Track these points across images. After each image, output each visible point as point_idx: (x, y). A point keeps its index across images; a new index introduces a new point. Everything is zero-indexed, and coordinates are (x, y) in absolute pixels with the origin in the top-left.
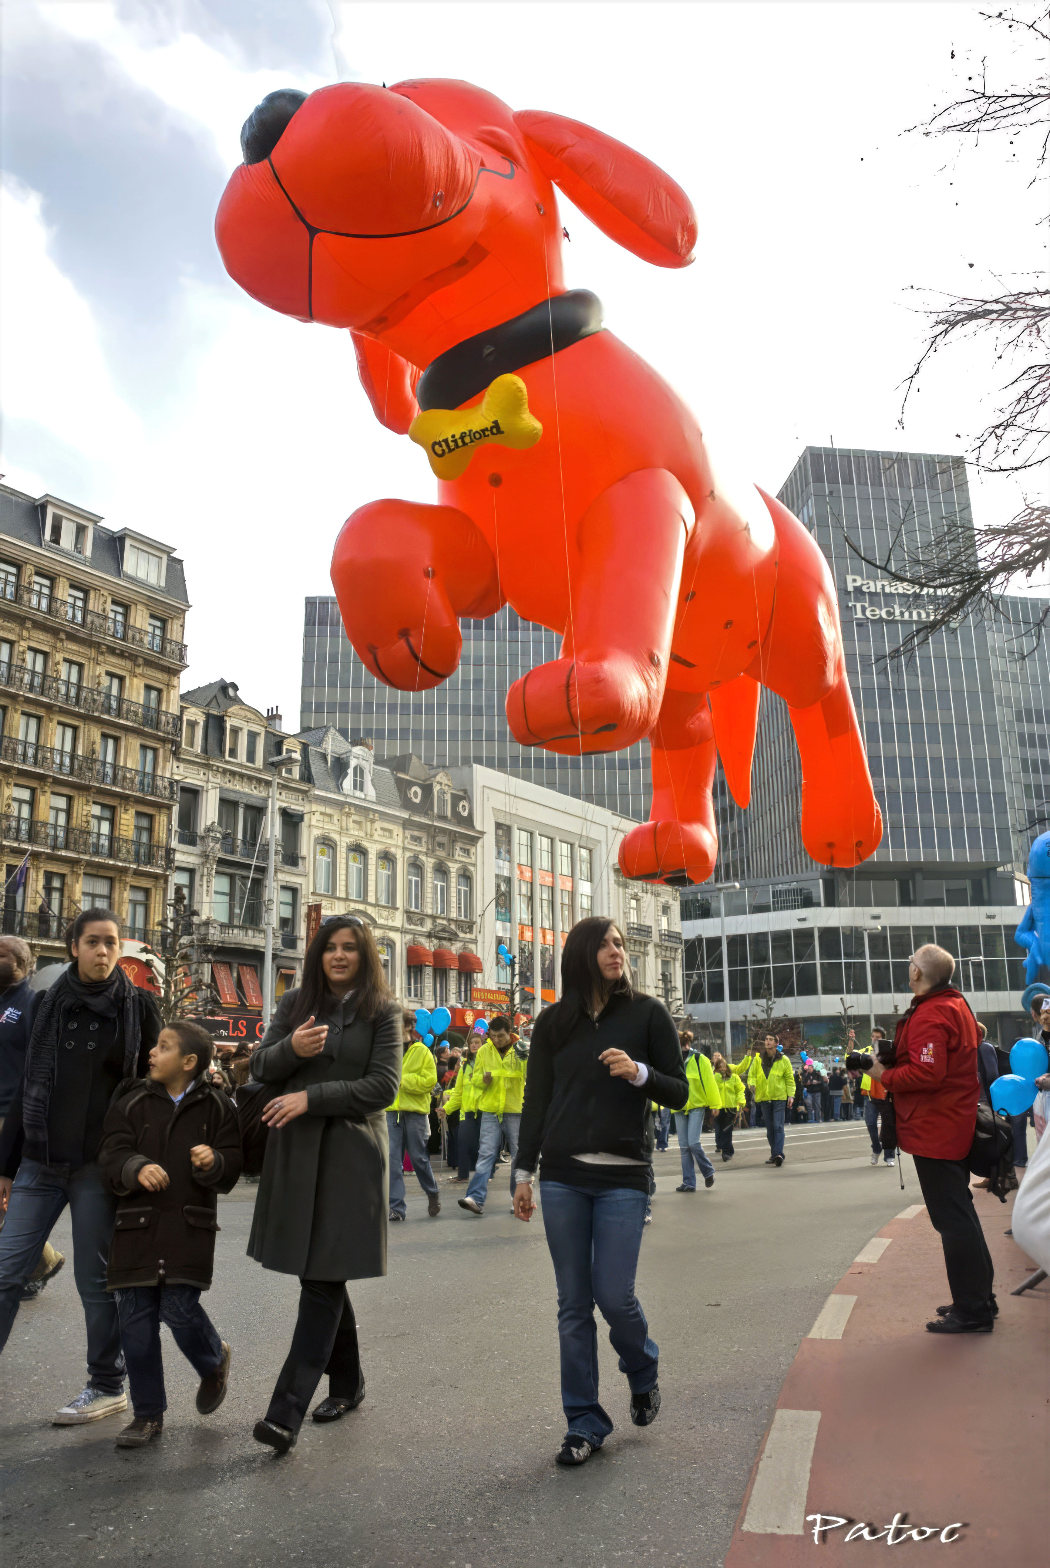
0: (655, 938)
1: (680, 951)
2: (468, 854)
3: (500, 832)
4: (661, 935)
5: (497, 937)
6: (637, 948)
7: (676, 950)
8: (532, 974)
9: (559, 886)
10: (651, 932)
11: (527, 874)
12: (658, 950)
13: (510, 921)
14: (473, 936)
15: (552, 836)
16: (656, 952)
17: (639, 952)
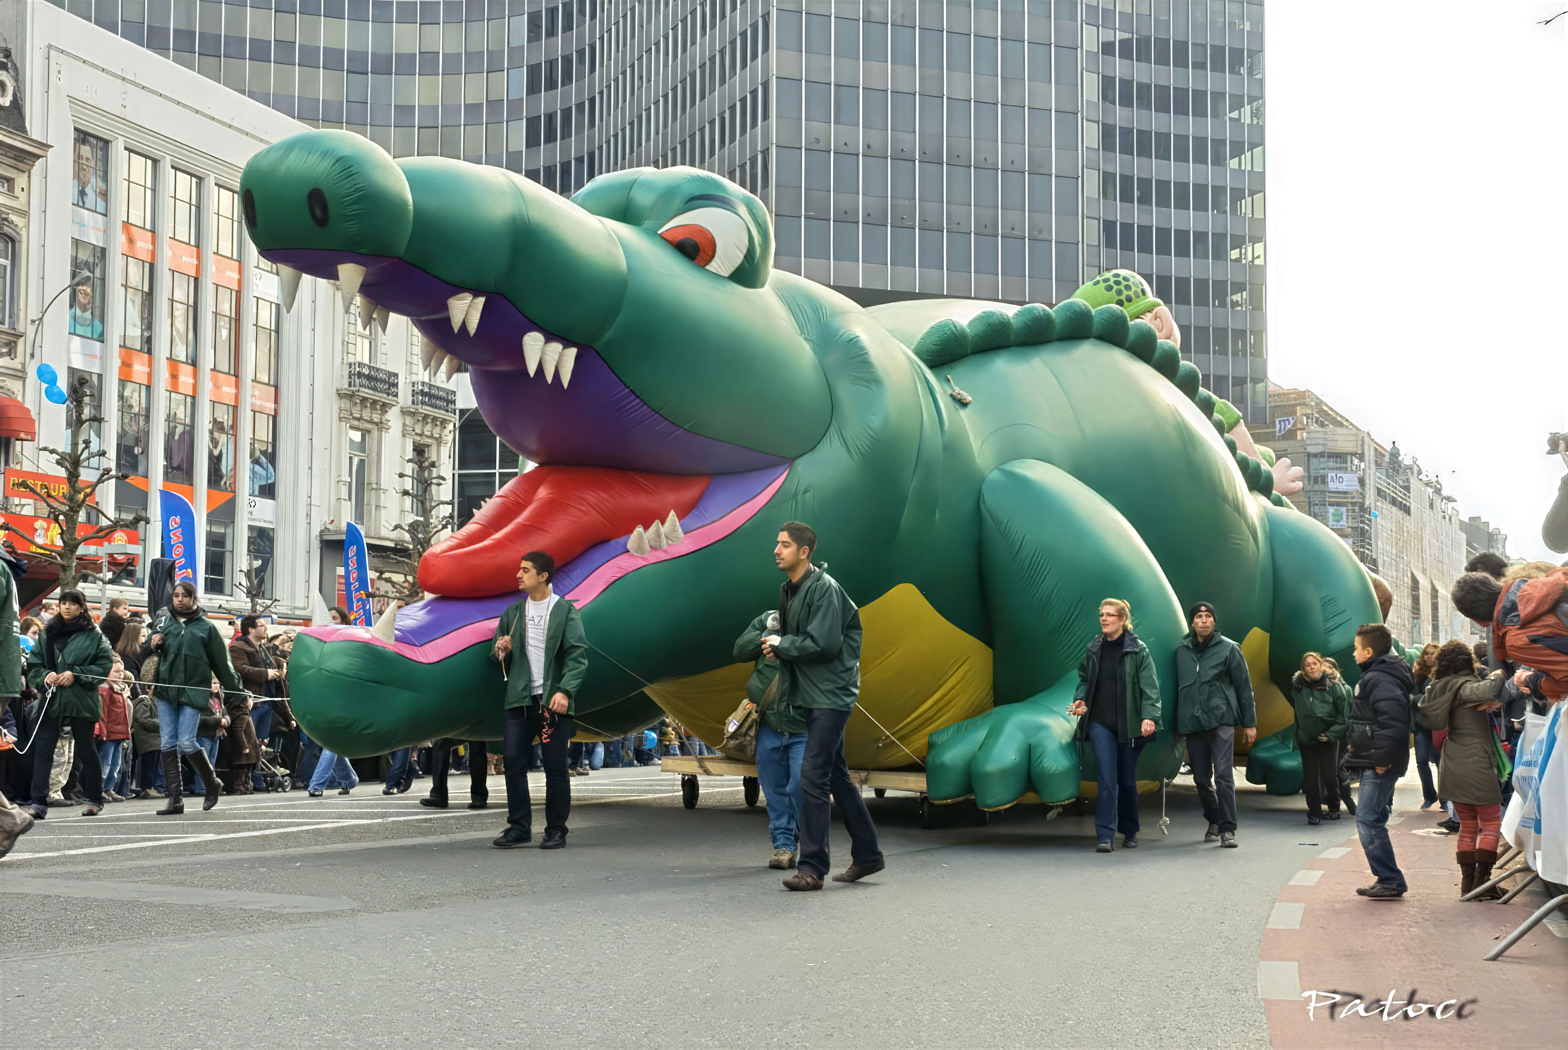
0: (404, 396)
1: (450, 426)
2: (11, 189)
3: (86, 150)
4: (414, 393)
5: (69, 368)
6: (366, 414)
7: (444, 422)
8: (145, 452)
9: (211, 274)
10: (396, 385)
11: (143, 245)
12: (409, 420)
13: (101, 339)
14: (16, 364)
15: (199, 171)
16: (404, 425)
17: (371, 422)
